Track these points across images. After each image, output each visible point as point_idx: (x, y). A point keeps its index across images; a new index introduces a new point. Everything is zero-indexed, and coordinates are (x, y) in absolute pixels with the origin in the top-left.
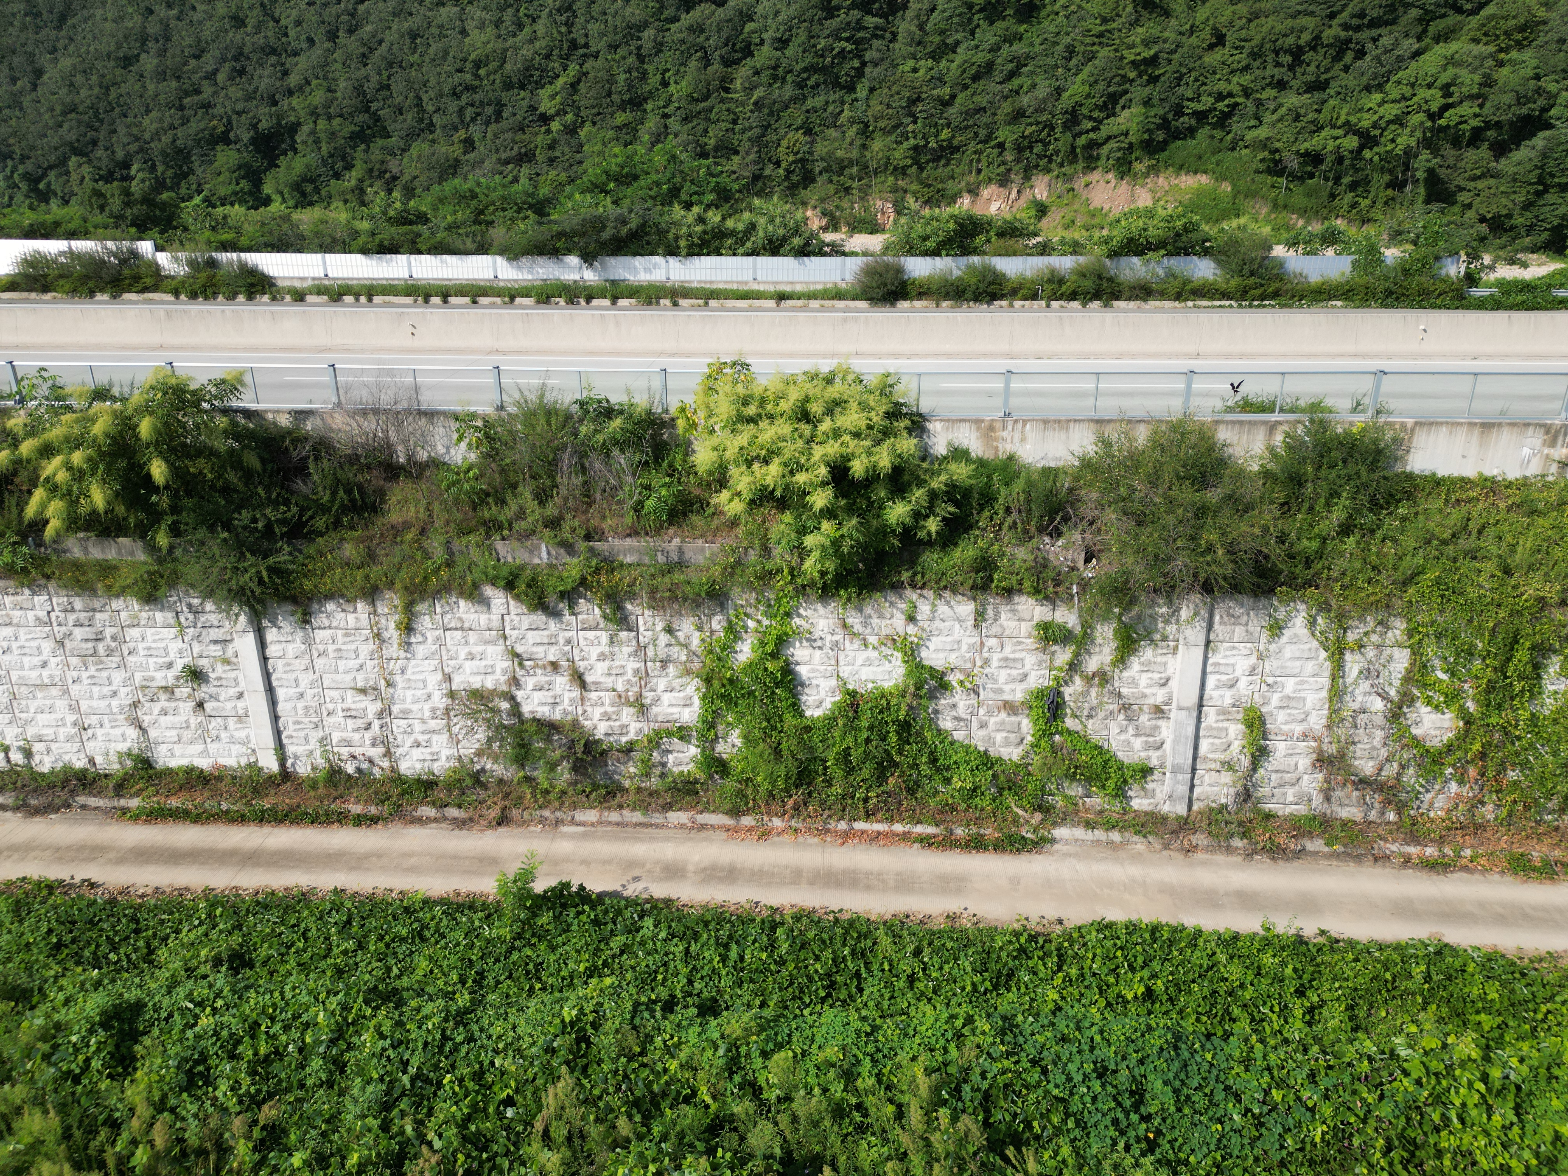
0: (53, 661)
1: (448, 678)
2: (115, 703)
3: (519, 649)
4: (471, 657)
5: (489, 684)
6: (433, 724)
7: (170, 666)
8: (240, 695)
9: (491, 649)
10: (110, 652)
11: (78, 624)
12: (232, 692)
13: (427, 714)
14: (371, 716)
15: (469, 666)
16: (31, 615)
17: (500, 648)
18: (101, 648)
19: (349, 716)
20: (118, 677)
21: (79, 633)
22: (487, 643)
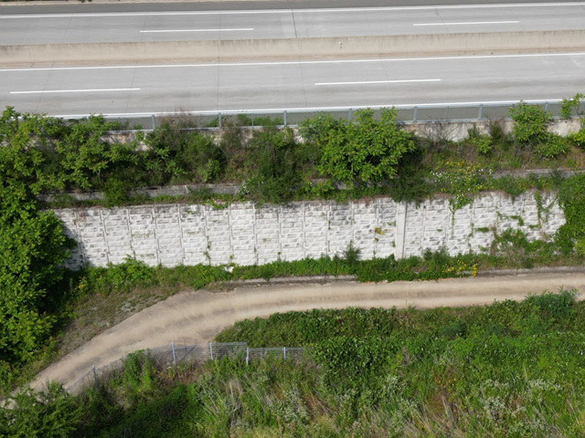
0: (324, 228)
1: (473, 225)
2: (344, 241)
3: (501, 213)
4: (483, 216)
5: (487, 225)
6: (463, 241)
7: (368, 227)
8: (392, 235)
9: (491, 213)
10: (347, 223)
11: (338, 214)
12: (389, 234)
13: (461, 237)
14: (440, 239)
15: (481, 220)
16: (320, 213)
17: (495, 213)
18: (344, 222)
19: (432, 239)
20: (347, 232)
21: (336, 218)
22: (490, 211)
